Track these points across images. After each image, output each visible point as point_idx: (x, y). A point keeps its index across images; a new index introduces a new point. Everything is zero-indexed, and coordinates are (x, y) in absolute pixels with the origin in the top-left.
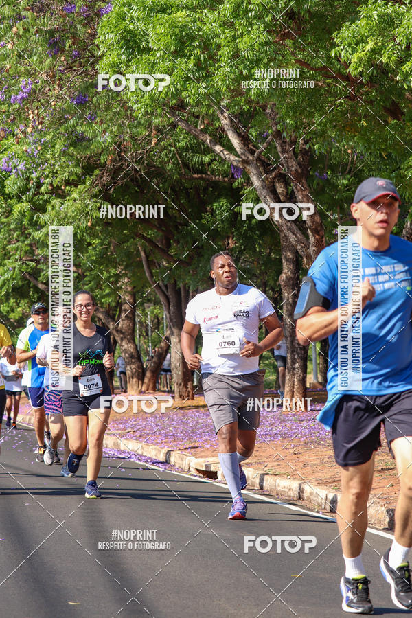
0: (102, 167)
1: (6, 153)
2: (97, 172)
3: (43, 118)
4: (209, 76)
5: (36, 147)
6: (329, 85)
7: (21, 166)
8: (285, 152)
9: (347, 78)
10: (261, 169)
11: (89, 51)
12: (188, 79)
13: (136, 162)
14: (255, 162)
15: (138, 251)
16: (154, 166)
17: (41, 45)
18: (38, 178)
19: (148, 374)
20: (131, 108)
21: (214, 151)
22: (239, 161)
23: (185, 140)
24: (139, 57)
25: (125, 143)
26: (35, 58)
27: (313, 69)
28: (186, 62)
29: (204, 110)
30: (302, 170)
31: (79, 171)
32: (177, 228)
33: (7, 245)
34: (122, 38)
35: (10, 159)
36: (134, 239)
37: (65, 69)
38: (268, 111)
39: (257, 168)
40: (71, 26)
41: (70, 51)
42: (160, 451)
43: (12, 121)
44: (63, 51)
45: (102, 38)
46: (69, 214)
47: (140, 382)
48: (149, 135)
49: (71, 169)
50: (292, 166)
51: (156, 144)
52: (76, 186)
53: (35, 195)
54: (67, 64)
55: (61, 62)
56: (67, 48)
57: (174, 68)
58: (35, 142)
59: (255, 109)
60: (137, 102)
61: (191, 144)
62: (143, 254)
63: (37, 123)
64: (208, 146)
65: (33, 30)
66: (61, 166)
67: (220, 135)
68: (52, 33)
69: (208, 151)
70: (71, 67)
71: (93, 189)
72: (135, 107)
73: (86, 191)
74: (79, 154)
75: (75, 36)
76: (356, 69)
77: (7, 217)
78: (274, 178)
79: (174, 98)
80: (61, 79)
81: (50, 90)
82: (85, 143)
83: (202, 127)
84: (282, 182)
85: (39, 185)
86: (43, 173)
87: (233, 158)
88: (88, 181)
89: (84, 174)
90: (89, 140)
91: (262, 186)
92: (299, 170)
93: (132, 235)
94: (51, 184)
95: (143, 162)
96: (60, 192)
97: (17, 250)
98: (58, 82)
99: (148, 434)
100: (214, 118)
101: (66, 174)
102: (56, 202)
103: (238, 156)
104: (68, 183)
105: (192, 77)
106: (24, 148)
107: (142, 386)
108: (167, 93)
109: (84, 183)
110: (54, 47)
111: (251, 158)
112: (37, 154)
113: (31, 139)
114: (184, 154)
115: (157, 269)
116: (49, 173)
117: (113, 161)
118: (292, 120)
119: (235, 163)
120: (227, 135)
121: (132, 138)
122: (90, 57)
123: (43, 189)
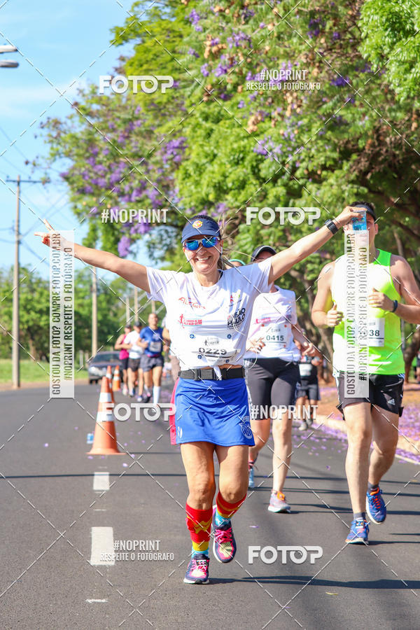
0: (360, 152)
1: (262, 136)
2: (354, 157)
3: (301, 101)
5: (293, 131)
7: (277, 150)
11: (351, 33)
13: (395, 147)
15: (394, 239)
17: (302, 27)
18: (294, 163)
20: (392, 92)
24: (404, 39)
25: (385, 127)
26: (295, 40)
31: (336, 155)
33: (259, 230)
34: (387, 20)
35: (266, 142)
36: (390, 226)
37: (325, 51)
40: (332, 7)
41: (331, 33)
43: (270, 104)
44: (323, 32)
45: (365, 20)
46: (325, 200)
49: (328, 153)
52: (333, 171)
53: (290, 179)
54: (327, 46)
55: (321, 44)
56: (327, 29)
58: (292, 125)
60: (399, 85)
62: (398, 242)
63: (295, 106)
65: (294, 10)
66: (318, 151)
68: (312, 13)
70: (331, 50)
71: (350, 175)
72: (397, 90)
73: (343, 177)
74: (337, 138)
75: (336, 18)
77: (261, 201)
80: (320, 62)
81: (309, 73)
82: (342, 128)
85: (294, 169)
86: (299, 158)
88: (346, 166)
89: (341, 159)
90: (347, 124)
93: (388, 222)
94: (307, 169)
96: (317, 177)
97: (270, 235)
98: (317, 64)
101: (323, 159)
102: (311, 187)
104: (324, 168)
106: (281, 132)
109: (341, 168)
110: (315, 28)
112: (294, 138)
113: (288, 122)
115: (412, 257)
116: (306, 156)
117: (373, 145)
121: (391, 122)
122: (350, 39)
123: (298, 173)
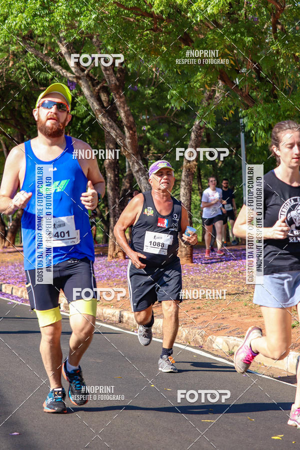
4: (51, 13)
6: (138, 20)
8: (107, 70)
9: (151, 15)
10: (90, 83)
12: (35, 15)
14: (85, 78)
16: (11, 81)
19: (9, 234)
21: (55, 70)
22: (74, 77)
23: (34, 62)
27: (127, 8)
28: (35, 3)
29: (47, 40)
30: (120, 83)
32: (29, 127)
38: (94, 40)
39: (87, 82)
42: (18, 290)
47: (3, 240)
48: (7, 59)
50: (112, 81)
51: (13, 65)
57: (25, 7)
59: (85, 39)
61: (38, 65)
64: (50, 67)
67: (59, 57)
69: (51, 69)
76: (158, 8)
78: (99, 90)
79: (26, 30)
83: (46, 52)
84: (105, 92)
87: (69, 75)
91: (90, 95)
92: (118, 83)
95: (3, 79)
99: (9, 277)
100: (54, 45)
103: (73, 73)
105: (39, 14)
107: (5, 243)
108: (20, 26)
111: (82, 74)
114: (33, 72)
118: (112, 46)
119: (70, 79)
120: (64, 58)
